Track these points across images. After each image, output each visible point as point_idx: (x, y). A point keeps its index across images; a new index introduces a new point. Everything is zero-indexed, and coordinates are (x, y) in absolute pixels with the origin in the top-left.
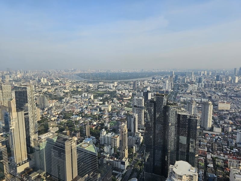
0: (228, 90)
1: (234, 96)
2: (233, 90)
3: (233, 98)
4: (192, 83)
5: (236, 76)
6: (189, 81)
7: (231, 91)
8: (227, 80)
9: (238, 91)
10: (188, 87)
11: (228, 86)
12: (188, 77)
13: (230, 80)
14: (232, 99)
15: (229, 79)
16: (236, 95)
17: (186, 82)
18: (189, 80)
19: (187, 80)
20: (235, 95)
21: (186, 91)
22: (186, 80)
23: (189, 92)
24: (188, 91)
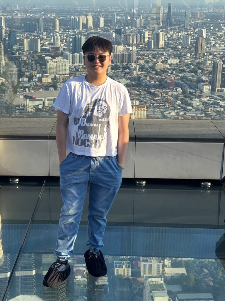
0: (142, 68)
1: (154, 86)
2: (153, 68)
3: (152, 90)
4: (55, 53)
5: (161, 28)
6: (48, 47)
7: (150, 72)
8: (141, 41)
9: (164, 71)
10: (45, 65)
11: (144, 59)
12: (45, 33)
13: (146, 40)
14: (150, 93)
15: (144, 38)
16: (160, 82)
17: (39, 51)
18: (49, 44)
19: (43, 45)
20: (157, 83)
21: (40, 80)
22: (39, 45)
23: (50, 80)
24: (47, 80)
